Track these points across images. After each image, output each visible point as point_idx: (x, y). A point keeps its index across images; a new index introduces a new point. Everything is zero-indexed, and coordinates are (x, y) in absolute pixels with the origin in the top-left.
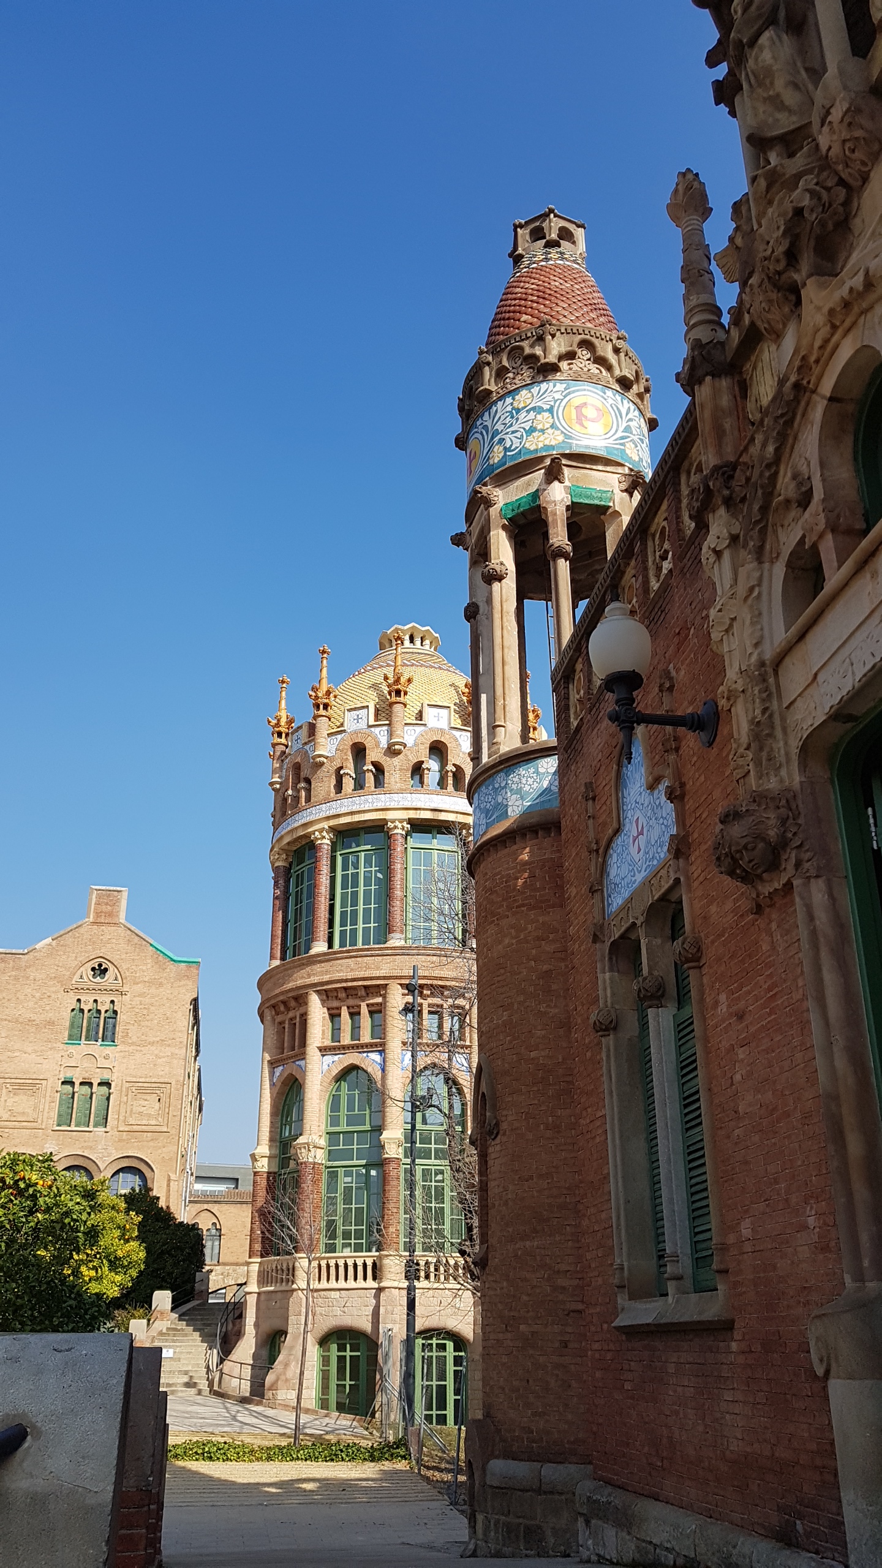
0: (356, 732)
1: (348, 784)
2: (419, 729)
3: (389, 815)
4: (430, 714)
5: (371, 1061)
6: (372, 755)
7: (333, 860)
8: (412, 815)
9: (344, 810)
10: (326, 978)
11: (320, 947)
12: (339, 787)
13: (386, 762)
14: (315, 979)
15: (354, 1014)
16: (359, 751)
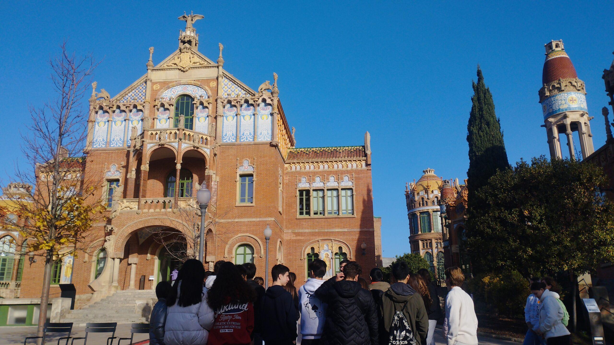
0: (422, 196)
1: (421, 205)
2: (433, 195)
3: (429, 211)
4: (434, 191)
5: (430, 251)
6: (425, 200)
7: (420, 217)
8: (433, 210)
9: (421, 209)
10: (421, 238)
11: (420, 233)
12: (420, 206)
13: (427, 200)
14: (419, 238)
15: (427, 243)
16: (423, 198)
